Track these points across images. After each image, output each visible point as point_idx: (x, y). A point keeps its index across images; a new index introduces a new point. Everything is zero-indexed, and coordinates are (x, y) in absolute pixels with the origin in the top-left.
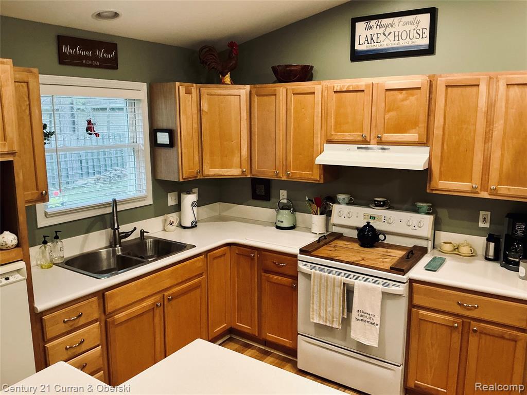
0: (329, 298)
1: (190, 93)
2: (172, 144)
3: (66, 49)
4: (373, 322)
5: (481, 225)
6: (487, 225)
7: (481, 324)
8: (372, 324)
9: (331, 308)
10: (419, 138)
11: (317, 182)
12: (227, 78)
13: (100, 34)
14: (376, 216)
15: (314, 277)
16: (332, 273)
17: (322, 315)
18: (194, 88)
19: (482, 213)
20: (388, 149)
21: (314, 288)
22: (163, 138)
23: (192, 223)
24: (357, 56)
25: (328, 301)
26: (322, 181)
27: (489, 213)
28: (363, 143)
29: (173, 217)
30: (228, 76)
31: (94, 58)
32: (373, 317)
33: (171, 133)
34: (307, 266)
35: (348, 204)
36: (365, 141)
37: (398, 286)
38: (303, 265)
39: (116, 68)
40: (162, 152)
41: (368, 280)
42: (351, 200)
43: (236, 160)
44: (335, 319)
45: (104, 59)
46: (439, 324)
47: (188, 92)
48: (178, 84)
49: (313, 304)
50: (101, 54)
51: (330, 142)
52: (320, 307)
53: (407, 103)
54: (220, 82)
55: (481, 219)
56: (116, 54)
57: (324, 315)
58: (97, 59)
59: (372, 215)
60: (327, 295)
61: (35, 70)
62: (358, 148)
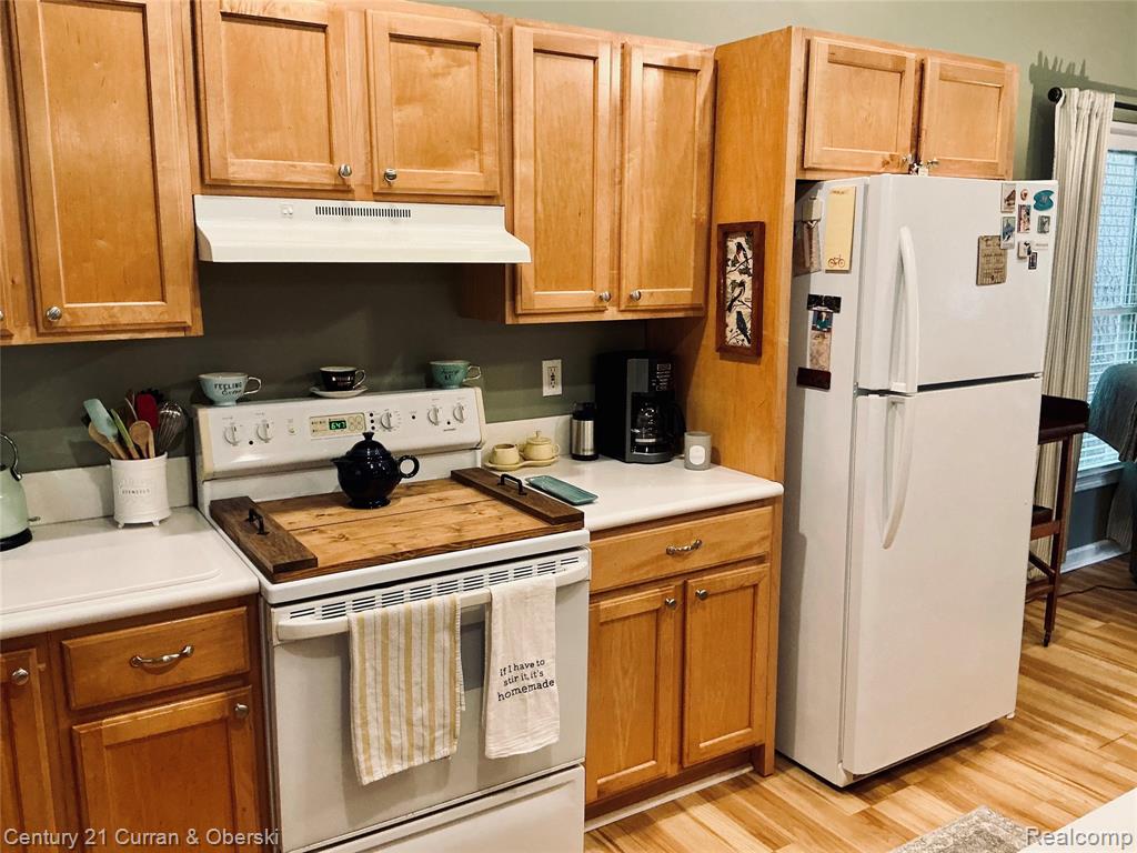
0: (416, 678)
4: (541, 680)
5: (548, 391)
6: (558, 390)
7: (705, 578)
8: (540, 686)
9: (426, 705)
10: (486, 183)
11: (182, 334)
14: (345, 418)
15: (362, 635)
16: (401, 601)
17: (395, 743)
19: (546, 364)
20: (407, 214)
21: (364, 670)
25: (415, 689)
26: (198, 330)
27: (558, 363)
28: (334, 195)
32: (541, 669)
34: (311, 612)
35: (241, 401)
36: (341, 190)
37: (574, 560)
38: (294, 615)
41: (526, 573)
42: (250, 385)
44: (438, 734)
46: (635, 616)
49: (365, 724)
52: (387, 722)
53: (446, 83)
55: (546, 378)
57: (405, 738)
59: (333, 419)
60: (408, 670)
62: (319, 211)
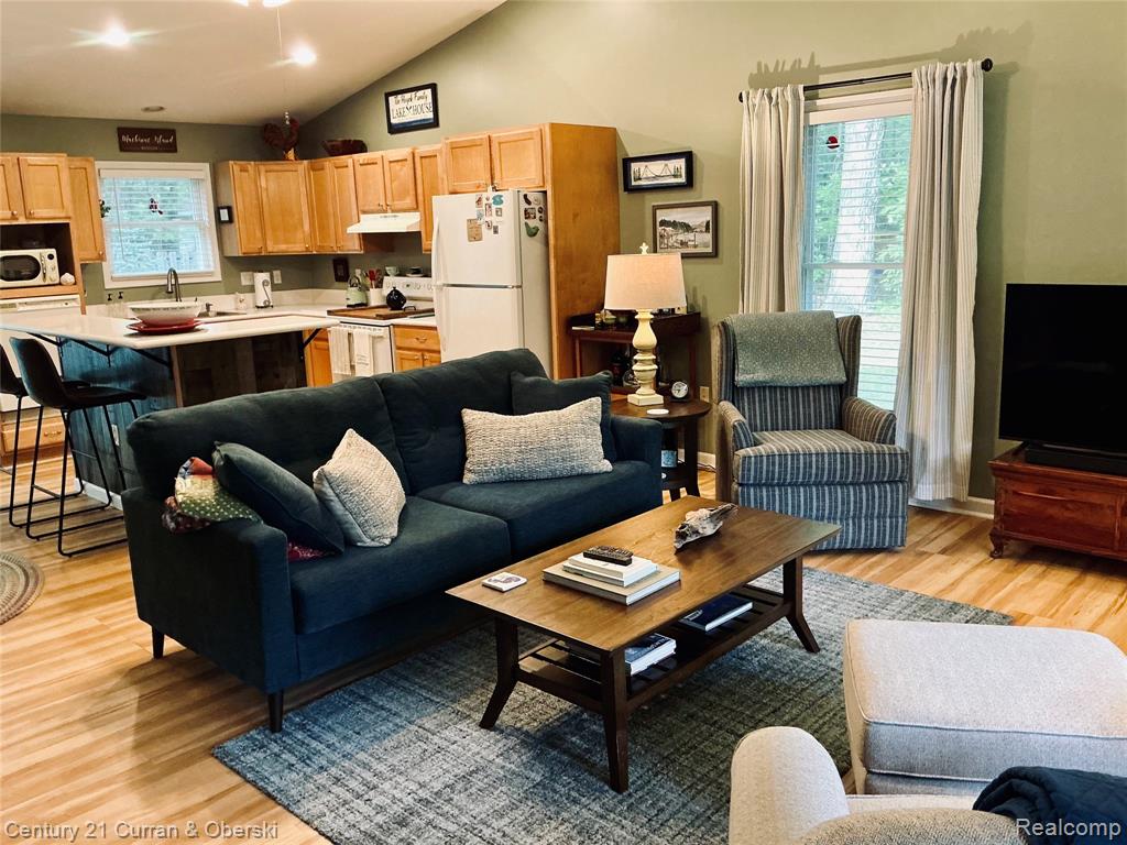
1: (247, 171)
2: (231, 220)
3: (126, 139)
10: (413, 205)
12: (291, 154)
13: (162, 122)
14: (410, 284)
18: (251, 165)
22: (224, 215)
23: (265, 302)
24: (394, 129)
26: (362, 252)
29: (248, 297)
30: (292, 151)
31: (153, 144)
33: (229, 209)
35: (392, 273)
39: (175, 151)
40: (226, 228)
42: (397, 271)
43: (300, 236)
45: (163, 144)
47: (243, 170)
48: (231, 162)
50: (159, 140)
51: (365, 212)
53: (402, 173)
54: (284, 158)
56: (175, 139)
58: (156, 145)
59: (407, 284)
61: (91, 159)
